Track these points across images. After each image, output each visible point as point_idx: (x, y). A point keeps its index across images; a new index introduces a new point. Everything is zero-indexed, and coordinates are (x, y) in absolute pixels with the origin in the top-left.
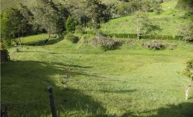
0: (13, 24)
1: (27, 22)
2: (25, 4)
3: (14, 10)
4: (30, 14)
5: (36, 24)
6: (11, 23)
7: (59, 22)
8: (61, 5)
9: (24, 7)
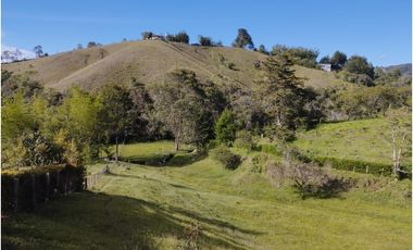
0: (111, 115)
1: (139, 115)
2: (140, 79)
3: (119, 89)
4: (147, 98)
5: (155, 120)
6: (107, 114)
7: (202, 120)
8: (212, 85)
9: (138, 85)
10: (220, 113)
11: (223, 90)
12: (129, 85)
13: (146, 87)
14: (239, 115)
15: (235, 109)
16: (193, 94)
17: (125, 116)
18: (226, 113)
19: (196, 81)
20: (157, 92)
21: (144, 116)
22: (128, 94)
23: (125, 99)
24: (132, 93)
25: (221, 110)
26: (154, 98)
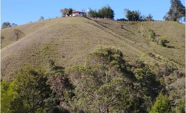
10: (153, 100)
11: (155, 71)
12: (47, 69)
13: (66, 71)
14: (177, 101)
15: (172, 93)
16: (120, 77)
17: (42, 105)
18: (161, 100)
19: (124, 62)
20: (78, 76)
21: (63, 105)
22: (46, 79)
23: (42, 85)
24: (50, 78)
25: (154, 95)
26: (75, 83)
